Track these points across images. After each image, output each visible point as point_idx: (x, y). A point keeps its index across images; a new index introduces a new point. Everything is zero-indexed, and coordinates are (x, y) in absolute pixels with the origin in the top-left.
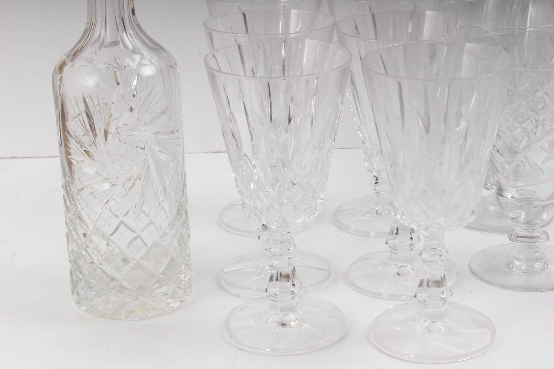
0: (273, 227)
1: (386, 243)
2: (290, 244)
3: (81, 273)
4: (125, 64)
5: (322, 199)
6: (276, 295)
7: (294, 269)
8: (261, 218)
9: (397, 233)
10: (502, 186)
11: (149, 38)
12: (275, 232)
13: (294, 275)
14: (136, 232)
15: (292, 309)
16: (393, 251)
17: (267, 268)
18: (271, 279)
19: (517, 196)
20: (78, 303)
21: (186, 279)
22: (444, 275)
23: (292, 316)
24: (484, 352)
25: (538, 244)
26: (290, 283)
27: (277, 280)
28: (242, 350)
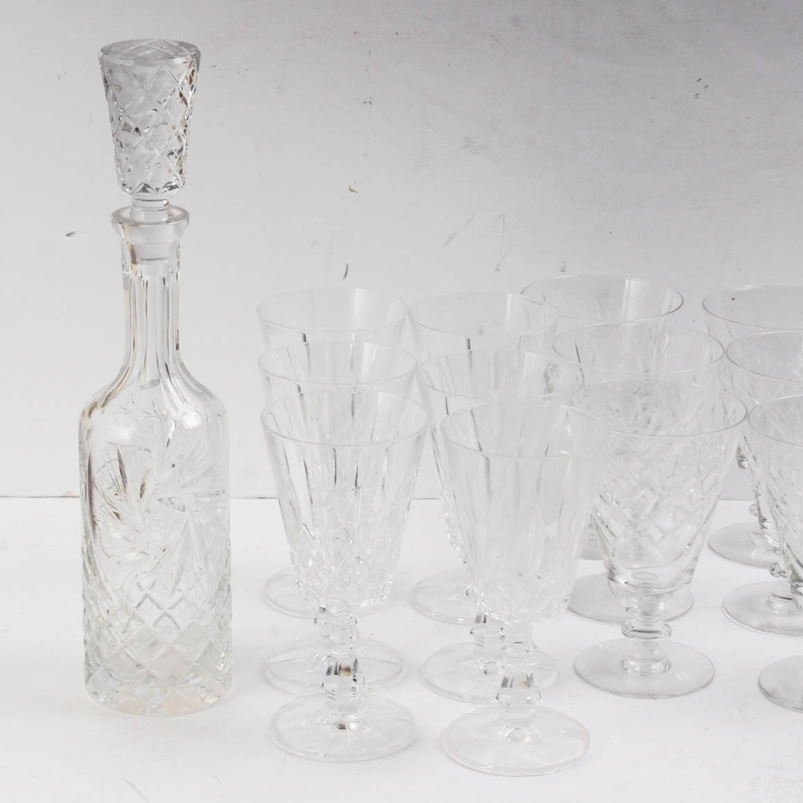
0: (333, 611)
1: (471, 633)
2: (352, 632)
3: (99, 657)
4: (164, 413)
5: (391, 580)
6: (334, 691)
7: (356, 661)
8: (319, 601)
9: (485, 622)
10: (614, 569)
11: (192, 379)
12: (334, 616)
13: (355, 668)
14: (162, 609)
15: (352, 709)
16: (480, 643)
17: (323, 659)
18: (329, 672)
19: (632, 581)
20: (96, 693)
21: (226, 670)
22: (532, 675)
23: (352, 717)
24: (574, 766)
25: (658, 640)
26: (351, 677)
27: (336, 673)
28: (291, 754)
